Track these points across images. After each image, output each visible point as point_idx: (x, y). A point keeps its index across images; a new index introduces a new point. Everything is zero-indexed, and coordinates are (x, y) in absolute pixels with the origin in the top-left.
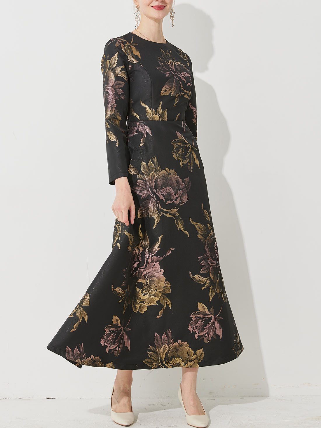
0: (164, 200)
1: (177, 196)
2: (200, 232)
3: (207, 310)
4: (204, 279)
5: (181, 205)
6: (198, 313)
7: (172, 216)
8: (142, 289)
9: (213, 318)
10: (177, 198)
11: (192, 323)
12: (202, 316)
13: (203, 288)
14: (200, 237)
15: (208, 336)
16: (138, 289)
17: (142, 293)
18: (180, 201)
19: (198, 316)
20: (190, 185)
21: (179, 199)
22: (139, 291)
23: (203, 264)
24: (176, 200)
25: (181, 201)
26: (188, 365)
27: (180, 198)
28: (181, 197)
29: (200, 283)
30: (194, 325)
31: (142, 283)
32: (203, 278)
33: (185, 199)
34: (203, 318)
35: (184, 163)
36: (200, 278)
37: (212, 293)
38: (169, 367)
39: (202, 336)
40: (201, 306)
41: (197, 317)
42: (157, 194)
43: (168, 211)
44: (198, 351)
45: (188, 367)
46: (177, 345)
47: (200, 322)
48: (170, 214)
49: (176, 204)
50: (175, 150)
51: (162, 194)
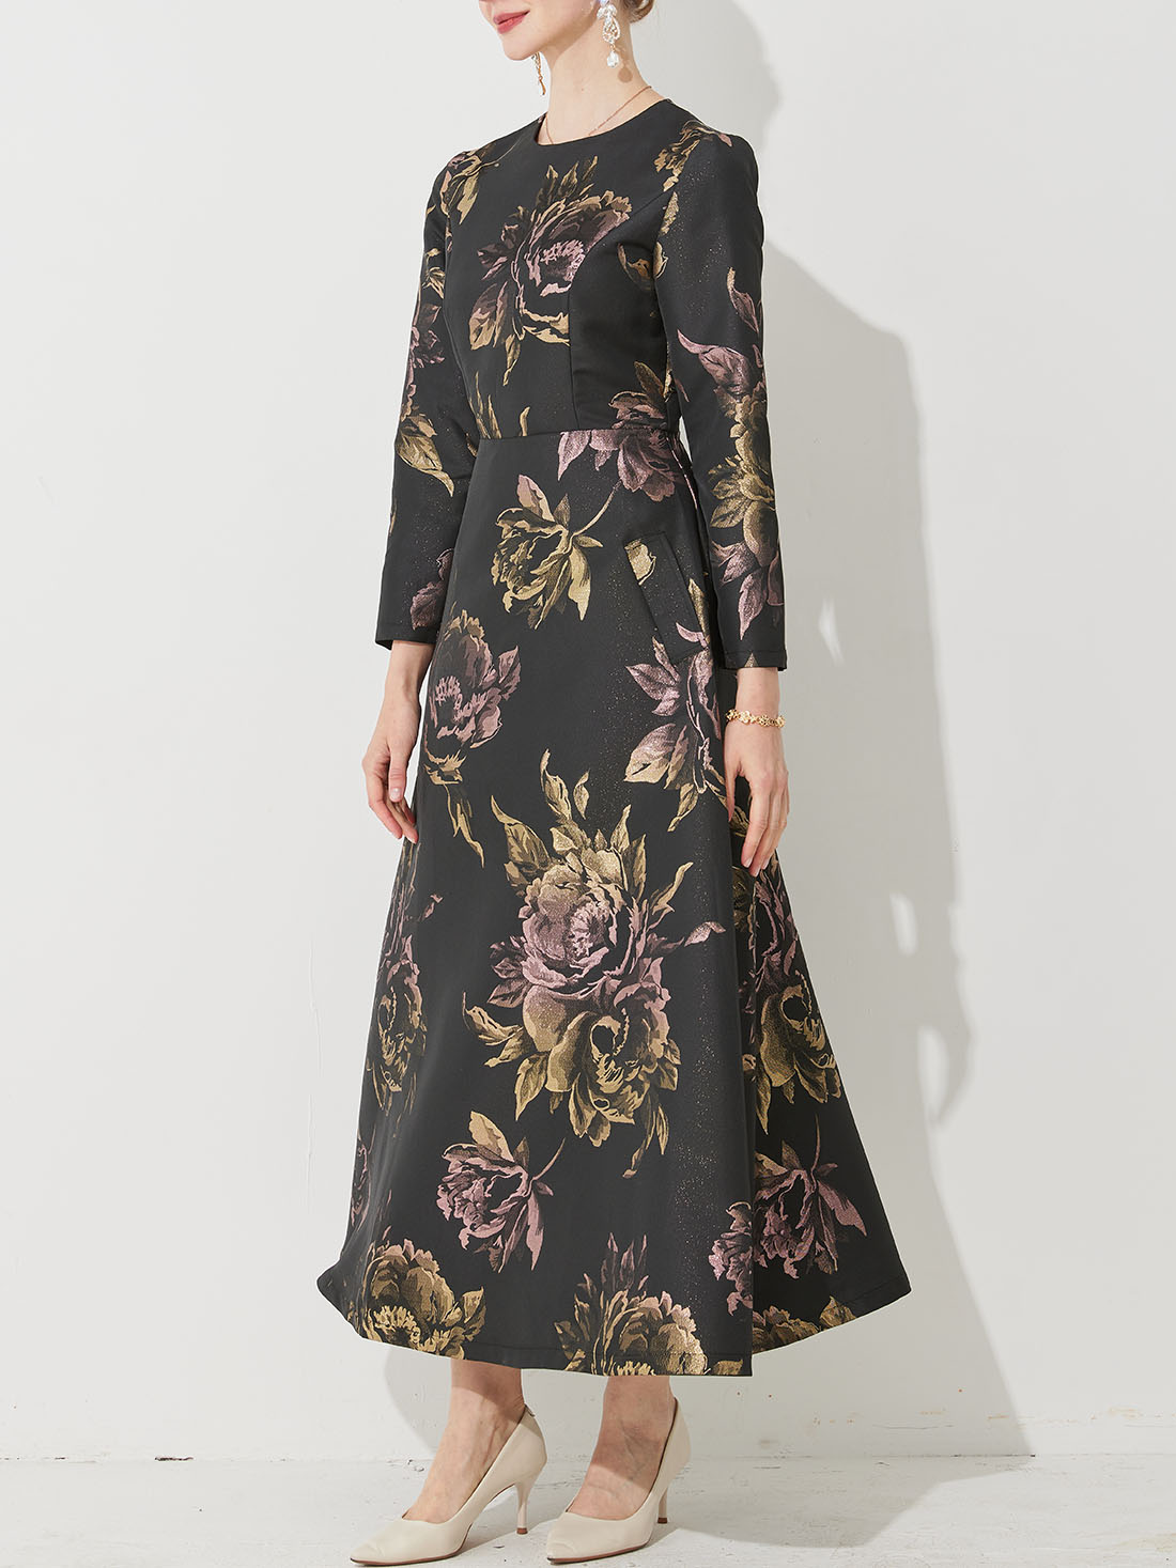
1: (466, 712)
2: (515, 855)
3: (503, 1143)
4: (498, 1031)
5: (475, 745)
6: (473, 1152)
9: (524, 1182)
10: (467, 720)
11: (449, 1185)
12: (484, 1165)
13: (492, 1062)
14: (512, 870)
15: (504, 1245)
18: (473, 732)
19: (471, 1161)
20: (517, 679)
21: (471, 726)
23: (501, 971)
24: (462, 727)
25: (478, 731)
26: (431, 1343)
27: (476, 722)
28: (478, 717)
29: (485, 1041)
30: (456, 1192)
32: (496, 1024)
33: (491, 725)
34: (489, 1174)
35: (519, 597)
36: (486, 1021)
37: (525, 1086)
38: (369, 1335)
39: (486, 1240)
40: (481, 1126)
41: (467, 1163)
44: (468, 1295)
45: (434, 1353)
46: (399, 1257)
47: (478, 1184)
49: (460, 741)
50: (504, 547)
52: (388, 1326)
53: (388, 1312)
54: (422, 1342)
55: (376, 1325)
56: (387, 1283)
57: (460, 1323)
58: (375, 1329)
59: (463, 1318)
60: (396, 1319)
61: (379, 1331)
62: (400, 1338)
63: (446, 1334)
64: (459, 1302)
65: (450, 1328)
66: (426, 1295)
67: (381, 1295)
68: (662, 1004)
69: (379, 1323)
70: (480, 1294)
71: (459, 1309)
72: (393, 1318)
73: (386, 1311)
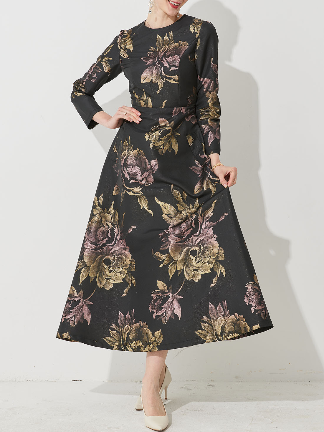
0: (129, 179)
7: (135, 195)
8: (109, 266)
16: (105, 266)
17: (109, 269)
22: (106, 267)
31: (109, 260)
42: (124, 172)
43: (131, 189)
48: (133, 192)
51: (127, 173)
52: (134, 347)
53: (135, 343)
54: (144, 349)
55: (131, 347)
56: (135, 334)
57: (155, 341)
58: (131, 348)
59: (156, 339)
60: (137, 344)
61: (132, 348)
62: (138, 349)
63: (151, 345)
64: (154, 335)
65: (152, 343)
66: (145, 335)
67: (133, 338)
68: (215, 239)
69: (132, 346)
70: (160, 331)
71: (154, 337)
72: (136, 344)
73: (134, 342)
